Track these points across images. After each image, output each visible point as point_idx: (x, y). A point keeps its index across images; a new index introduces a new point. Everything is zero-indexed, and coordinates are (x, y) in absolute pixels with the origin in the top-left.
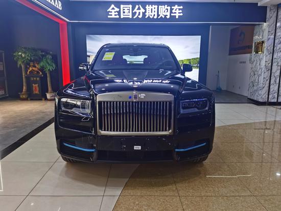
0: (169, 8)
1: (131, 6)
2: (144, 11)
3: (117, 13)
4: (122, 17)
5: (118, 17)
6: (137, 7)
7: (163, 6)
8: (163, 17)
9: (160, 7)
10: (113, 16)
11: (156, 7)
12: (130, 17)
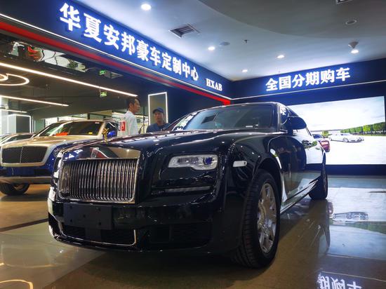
0: (333, 72)
1: (289, 77)
2: (304, 79)
3: (275, 86)
4: (281, 88)
5: (276, 89)
6: (296, 76)
7: (326, 71)
8: (327, 82)
9: (322, 72)
10: (272, 89)
11: (318, 72)
12: (290, 87)
